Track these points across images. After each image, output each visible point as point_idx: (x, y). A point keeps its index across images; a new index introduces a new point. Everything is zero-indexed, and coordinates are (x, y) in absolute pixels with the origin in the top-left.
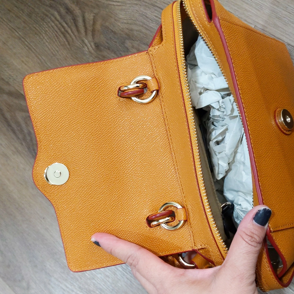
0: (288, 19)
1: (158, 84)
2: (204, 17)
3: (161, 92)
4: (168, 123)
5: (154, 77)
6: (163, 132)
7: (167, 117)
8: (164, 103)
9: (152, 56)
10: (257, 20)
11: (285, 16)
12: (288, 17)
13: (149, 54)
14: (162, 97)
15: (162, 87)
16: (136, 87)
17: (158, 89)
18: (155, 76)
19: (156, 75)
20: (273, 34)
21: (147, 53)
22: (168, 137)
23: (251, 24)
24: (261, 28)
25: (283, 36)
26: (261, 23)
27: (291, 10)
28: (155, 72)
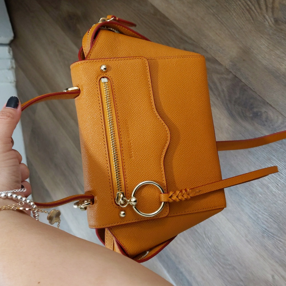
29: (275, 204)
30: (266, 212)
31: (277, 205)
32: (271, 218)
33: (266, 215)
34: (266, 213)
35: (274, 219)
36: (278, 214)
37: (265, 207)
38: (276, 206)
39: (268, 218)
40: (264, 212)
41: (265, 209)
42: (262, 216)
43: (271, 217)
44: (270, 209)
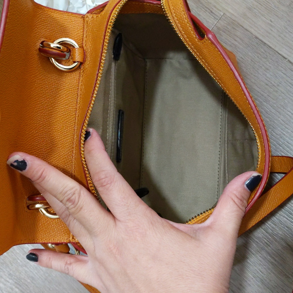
0: (258, 11)
1: (84, 56)
2: (193, 33)
3: (84, 65)
4: (80, 102)
5: (81, 47)
6: (72, 109)
7: (81, 95)
8: (83, 79)
9: (86, 23)
10: (226, 8)
11: (255, 7)
12: (259, 9)
13: (84, 19)
14: (83, 71)
15: (86, 62)
16: (56, 47)
17: (82, 62)
18: (82, 45)
19: (84, 45)
20: (241, 24)
21: (82, 17)
22: (75, 117)
23: (220, 11)
24: (229, 16)
25: (252, 28)
26: (231, 12)
27: (263, 2)
28: (84, 41)
29: (26, 266)
30: (11, 279)
31: (28, 268)
32: (18, 288)
33: (11, 284)
34: (11, 281)
35: (21, 289)
36: (29, 281)
37: (11, 272)
38: (26, 269)
39: (14, 287)
40: (8, 279)
41: (10, 274)
42: (5, 285)
43: (18, 286)
44: (17, 274)
